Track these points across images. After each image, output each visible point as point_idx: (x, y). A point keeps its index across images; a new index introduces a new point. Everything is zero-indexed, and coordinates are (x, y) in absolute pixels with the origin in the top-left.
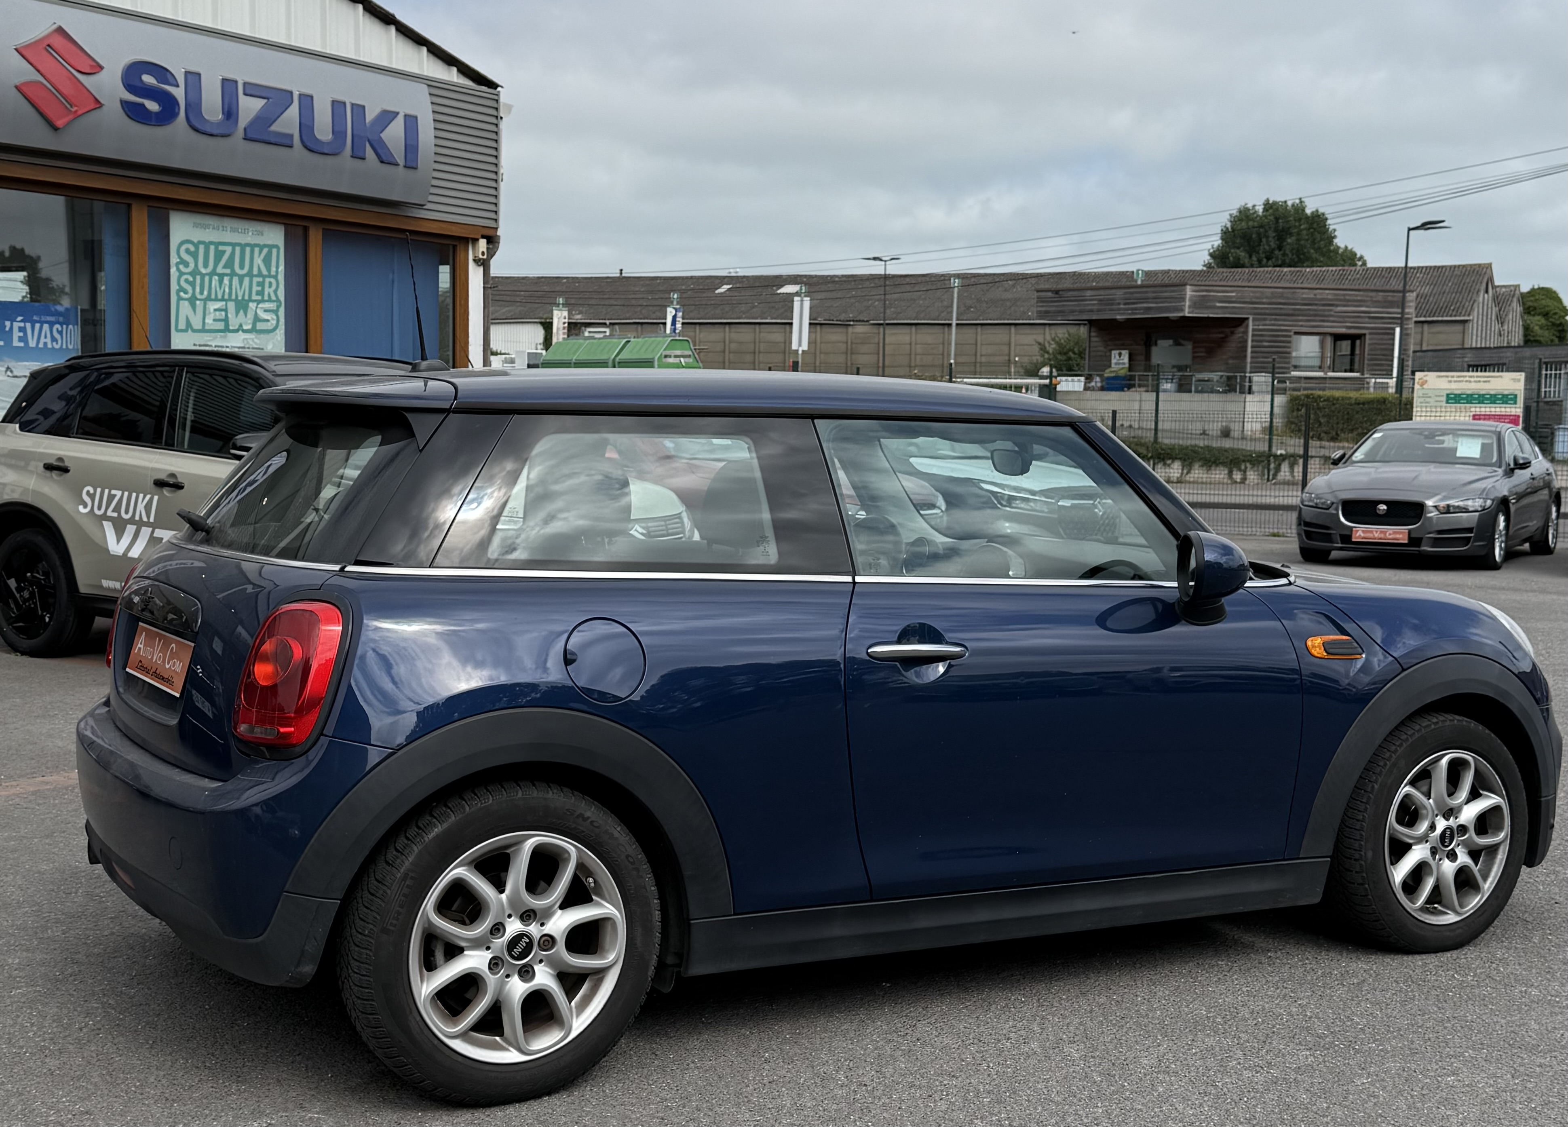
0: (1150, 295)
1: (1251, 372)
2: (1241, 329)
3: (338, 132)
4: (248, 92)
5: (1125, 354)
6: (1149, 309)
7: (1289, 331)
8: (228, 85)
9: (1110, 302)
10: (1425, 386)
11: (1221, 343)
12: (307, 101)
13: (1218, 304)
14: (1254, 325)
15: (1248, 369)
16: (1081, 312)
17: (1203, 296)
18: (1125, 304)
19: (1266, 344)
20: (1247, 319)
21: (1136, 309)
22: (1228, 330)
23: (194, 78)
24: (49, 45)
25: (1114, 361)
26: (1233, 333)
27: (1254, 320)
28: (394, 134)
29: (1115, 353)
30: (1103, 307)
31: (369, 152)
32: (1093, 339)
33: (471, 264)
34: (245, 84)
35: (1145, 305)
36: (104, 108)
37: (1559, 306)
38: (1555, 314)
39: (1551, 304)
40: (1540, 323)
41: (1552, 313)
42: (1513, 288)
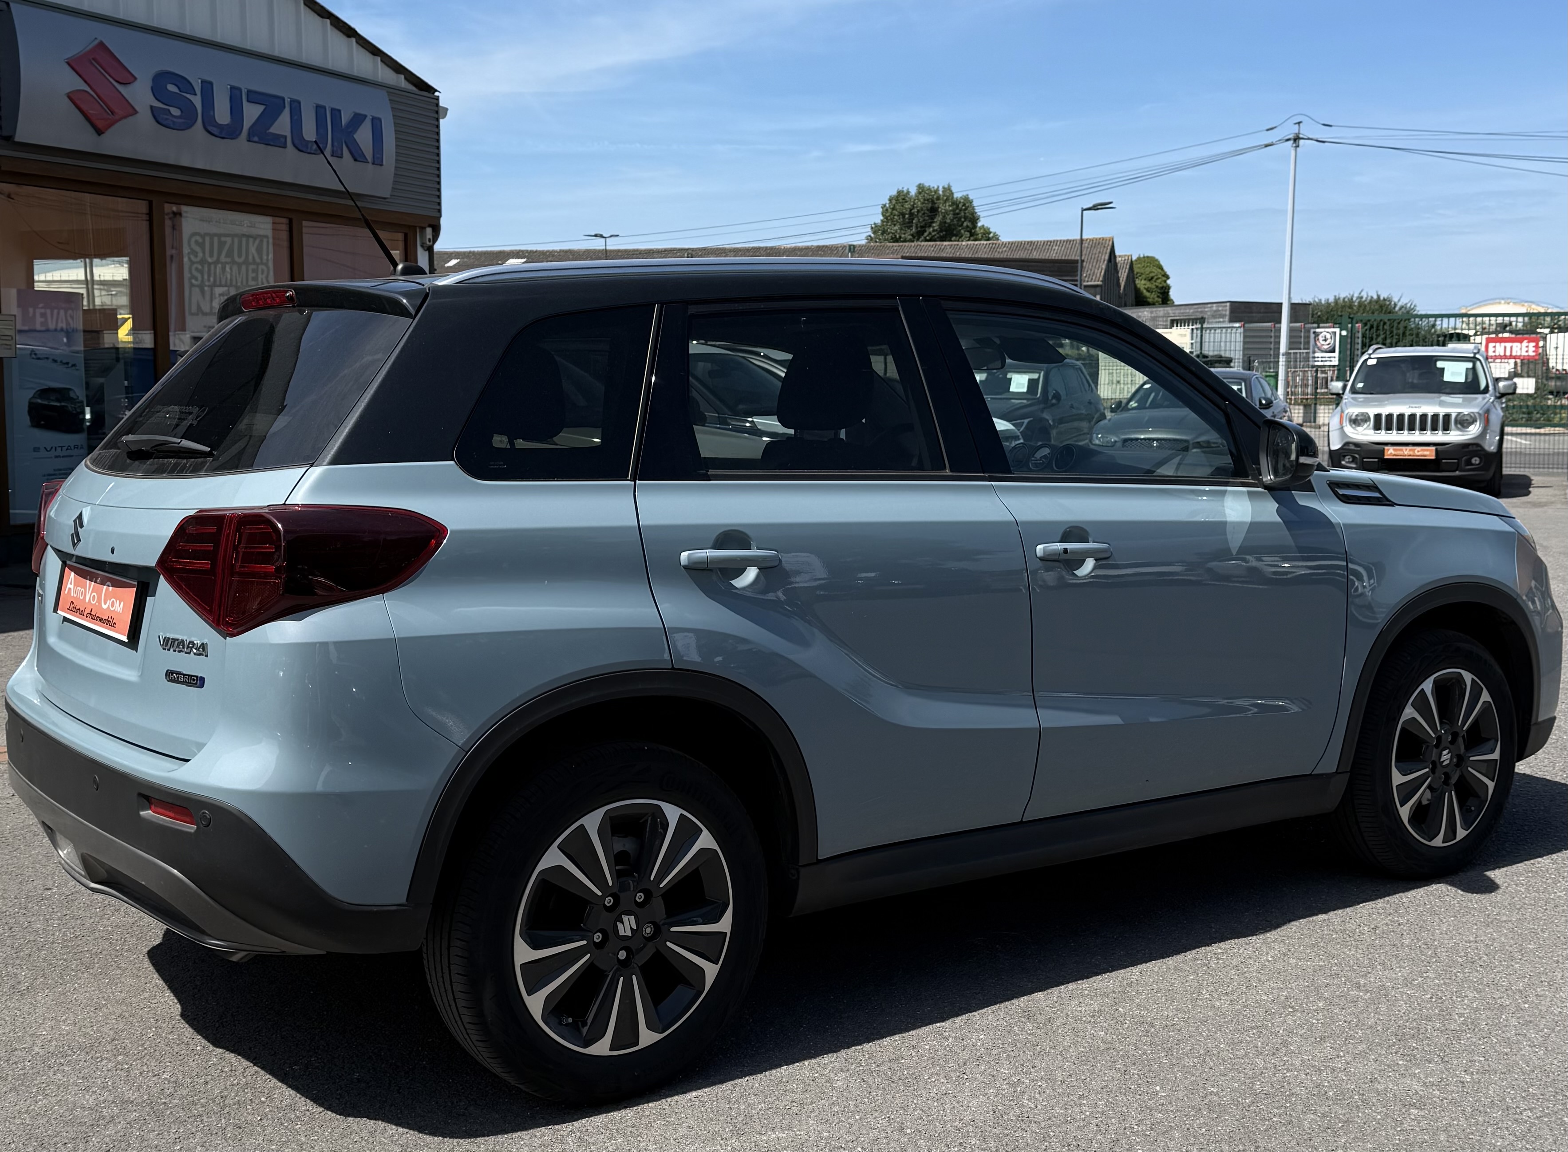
3: (321, 133)
4: (250, 98)
8: (235, 92)
12: (296, 107)
23: (207, 87)
24: (93, 59)
28: (364, 136)
31: (346, 151)
33: (420, 251)
34: (249, 92)
36: (138, 115)
37: (1160, 271)
38: (1159, 278)
39: (1156, 271)
40: (1146, 287)
41: (1156, 277)
42: (1127, 258)
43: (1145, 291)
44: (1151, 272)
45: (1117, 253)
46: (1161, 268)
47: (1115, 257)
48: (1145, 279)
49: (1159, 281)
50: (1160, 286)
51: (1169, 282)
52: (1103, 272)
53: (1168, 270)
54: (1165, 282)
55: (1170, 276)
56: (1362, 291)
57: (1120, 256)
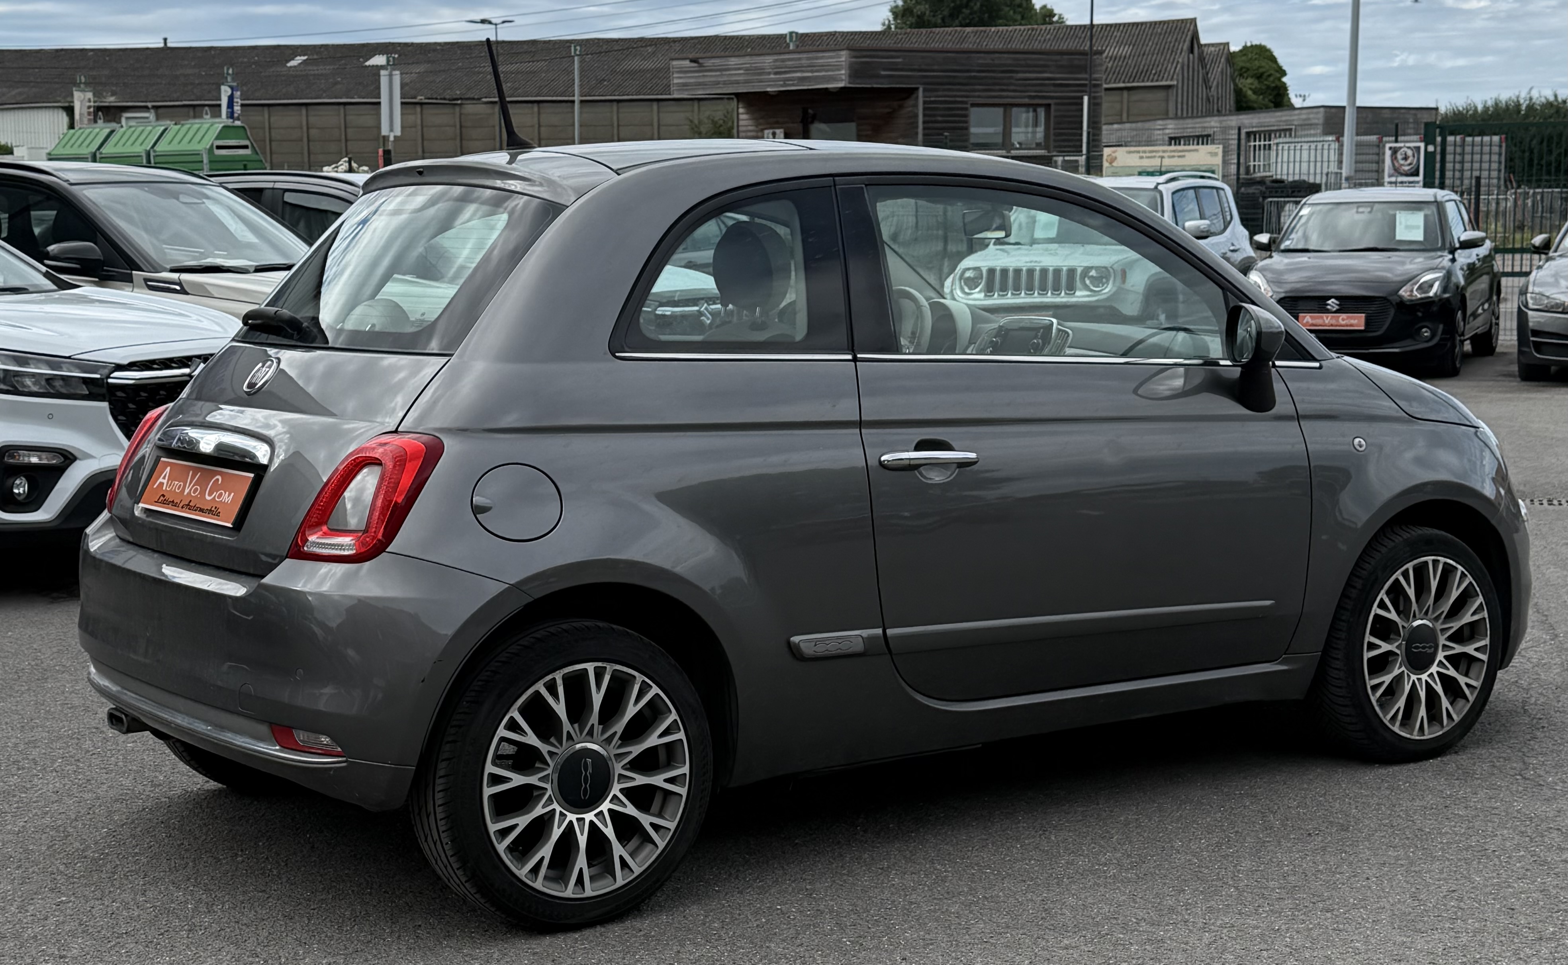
0: (804, 62)
2: (910, 102)
5: (780, 132)
6: (802, 79)
7: (966, 103)
9: (760, 71)
10: (1114, 164)
11: (889, 118)
13: (883, 73)
14: (924, 97)
16: (727, 84)
17: (867, 63)
18: (776, 73)
19: (940, 119)
20: (917, 89)
21: (788, 79)
22: (896, 101)
26: (901, 107)
27: (925, 90)
29: (769, 132)
30: (751, 78)
32: (742, 117)
35: (799, 75)
37: (1274, 66)
38: (1270, 76)
39: (1265, 64)
40: (1253, 87)
41: (1266, 74)
42: (1222, 47)
43: (1250, 93)
44: (1260, 67)
45: (1203, 41)
46: (1273, 59)
47: (1200, 46)
48: (1252, 77)
49: (1271, 79)
50: (1273, 85)
51: (1284, 79)
52: (1179, 66)
53: (1281, 61)
54: (1279, 79)
55: (1288, 72)
56: (1531, 89)
57: (1209, 45)
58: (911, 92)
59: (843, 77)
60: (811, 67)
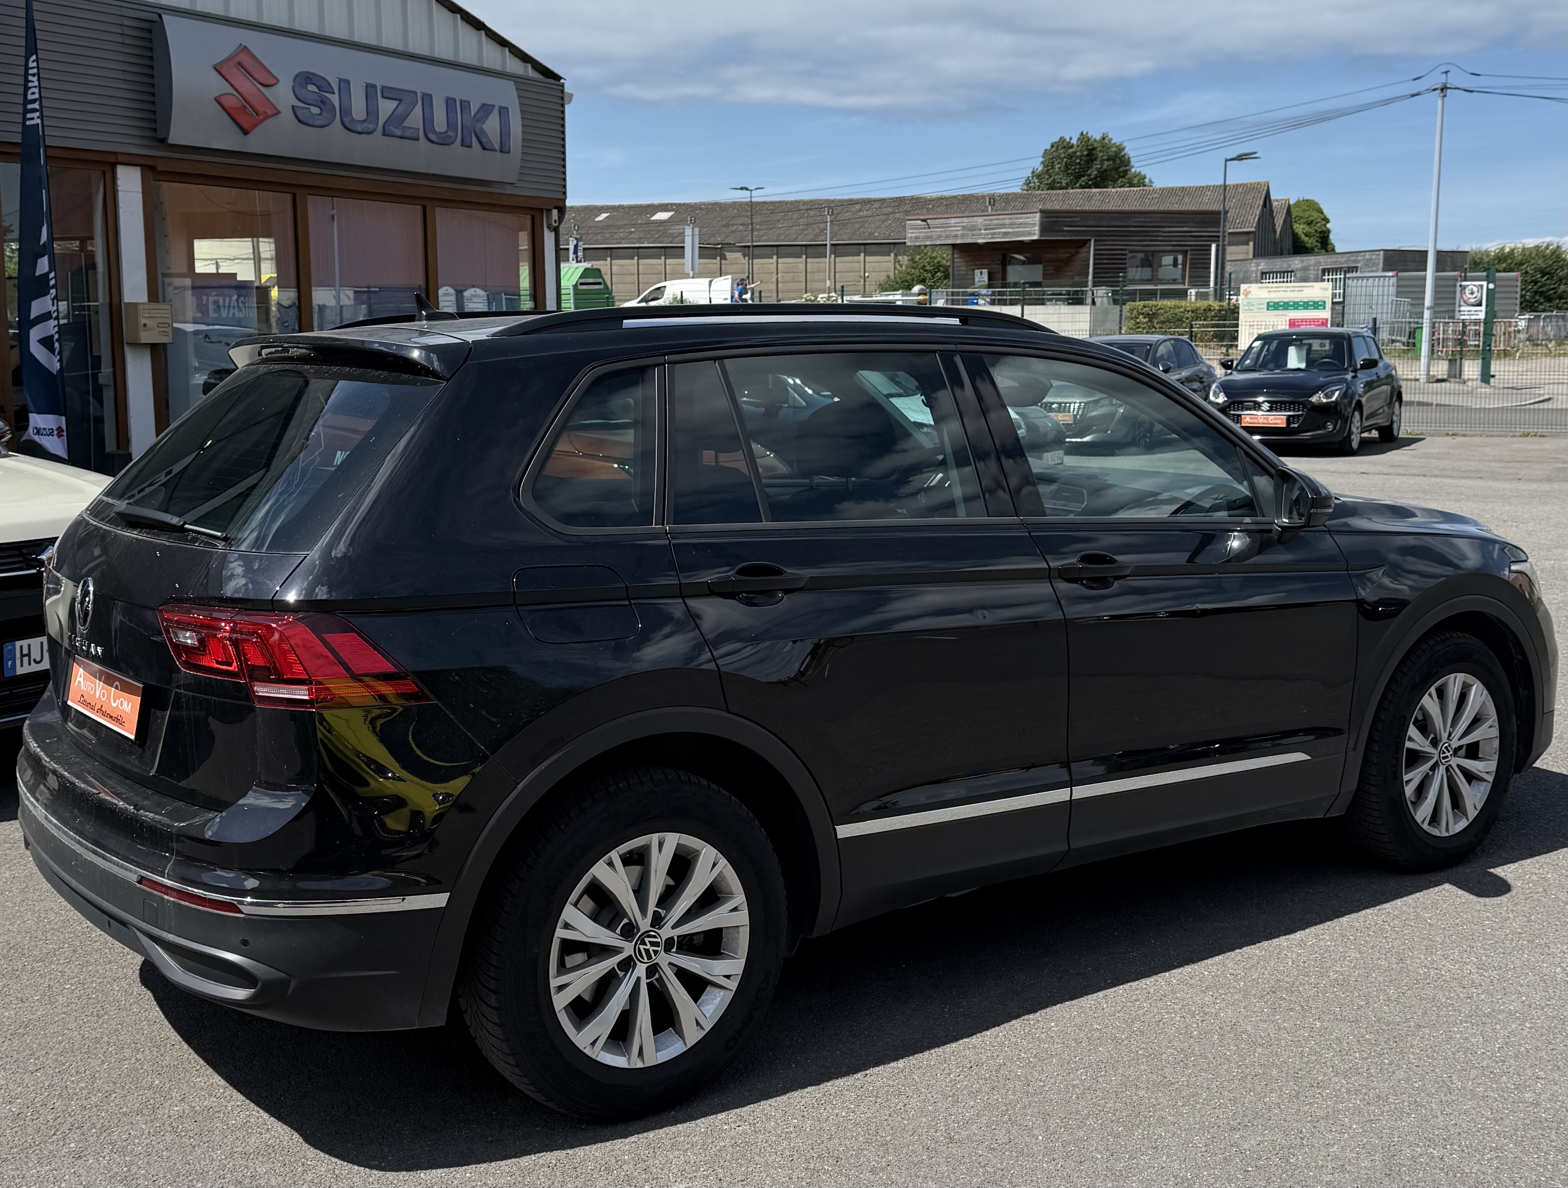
0: (1007, 221)
1: (1094, 286)
2: (1084, 250)
3: (451, 124)
4: (385, 95)
5: (985, 272)
6: (1006, 234)
7: (1125, 250)
8: (370, 89)
9: (973, 228)
10: (1249, 296)
11: (1068, 261)
12: (427, 99)
13: (1065, 229)
14: (1095, 245)
15: (1090, 283)
16: (947, 237)
17: (1053, 222)
18: (985, 230)
19: (1105, 261)
20: (1090, 240)
21: (995, 234)
22: (1073, 251)
23: (344, 83)
24: (239, 64)
25: (977, 279)
26: (1077, 253)
27: (1095, 241)
28: (492, 125)
29: (977, 272)
30: (966, 232)
31: (474, 140)
32: (956, 260)
33: (546, 232)
34: (383, 87)
35: (1003, 230)
36: (280, 115)
37: (1321, 215)
38: (1319, 223)
39: (1315, 215)
40: (1304, 231)
41: (1315, 221)
42: (1284, 202)
43: (1303, 236)
44: (1310, 216)
45: (1272, 198)
46: (1320, 211)
47: (1270, 200)
48: (1304, 224)
50: (1320, 230)
51: (1328, 226)
52: (1257, 218)
53: (1328, 214)
54: (1325, 226)
55: (1330, 219)
57: (1277, 201)
58: (1085, 243)
59: (1037, 232)
60: (1012, 225)
